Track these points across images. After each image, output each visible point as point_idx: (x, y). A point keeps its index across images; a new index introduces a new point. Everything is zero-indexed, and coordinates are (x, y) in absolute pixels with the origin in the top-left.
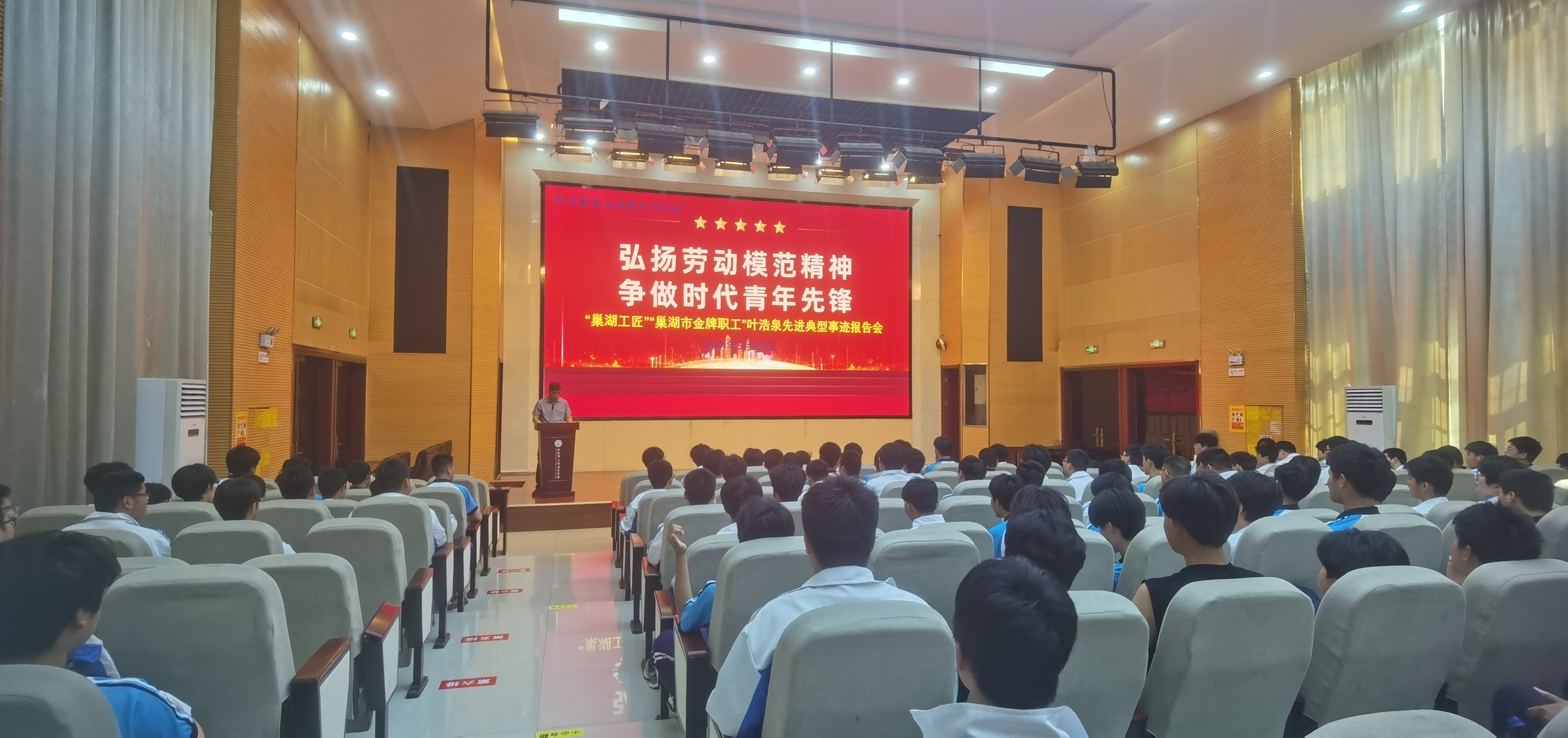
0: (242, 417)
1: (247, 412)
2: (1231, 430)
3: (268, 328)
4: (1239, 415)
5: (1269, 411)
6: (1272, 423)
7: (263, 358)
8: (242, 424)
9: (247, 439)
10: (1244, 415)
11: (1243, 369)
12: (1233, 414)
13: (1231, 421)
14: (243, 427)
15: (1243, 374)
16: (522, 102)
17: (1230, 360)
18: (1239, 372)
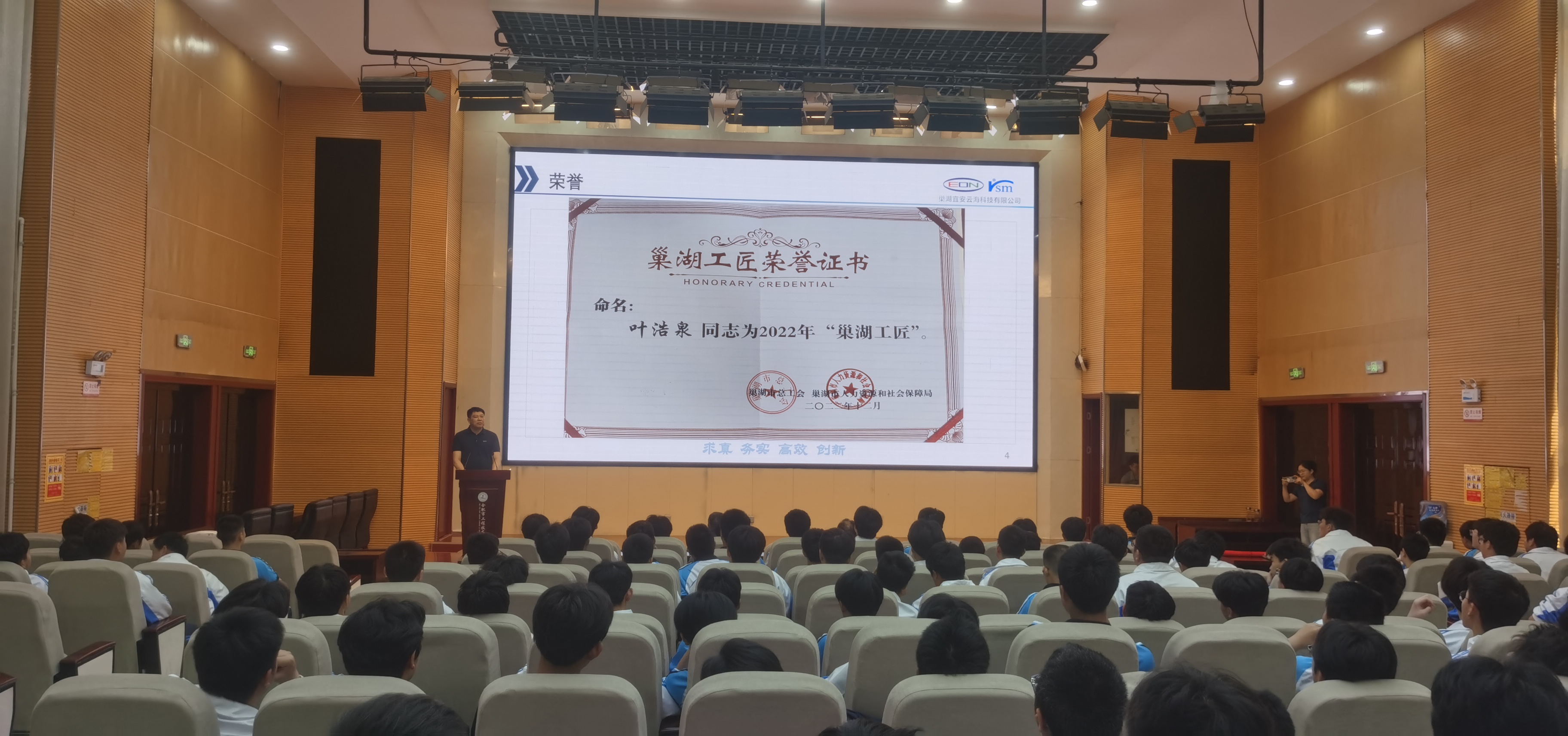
0: (55, 460)
1: (64, 454)
2: (1467, 503)
3: (96, 352)
4: (1476, 480)
5: (1513, 475)
6: (1516, 494)
7: (90, 388)
8: (55, 469)
9: (63, 485)
10: (1482, 479)
11: (1481, 409)
12: (1469, 478)
13: (1466, 488)
14: (57, 471)
15: (1479, 417)
16: (410, 65)
17: (1463, 396)
18: (1475, 414)
